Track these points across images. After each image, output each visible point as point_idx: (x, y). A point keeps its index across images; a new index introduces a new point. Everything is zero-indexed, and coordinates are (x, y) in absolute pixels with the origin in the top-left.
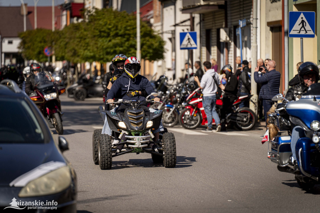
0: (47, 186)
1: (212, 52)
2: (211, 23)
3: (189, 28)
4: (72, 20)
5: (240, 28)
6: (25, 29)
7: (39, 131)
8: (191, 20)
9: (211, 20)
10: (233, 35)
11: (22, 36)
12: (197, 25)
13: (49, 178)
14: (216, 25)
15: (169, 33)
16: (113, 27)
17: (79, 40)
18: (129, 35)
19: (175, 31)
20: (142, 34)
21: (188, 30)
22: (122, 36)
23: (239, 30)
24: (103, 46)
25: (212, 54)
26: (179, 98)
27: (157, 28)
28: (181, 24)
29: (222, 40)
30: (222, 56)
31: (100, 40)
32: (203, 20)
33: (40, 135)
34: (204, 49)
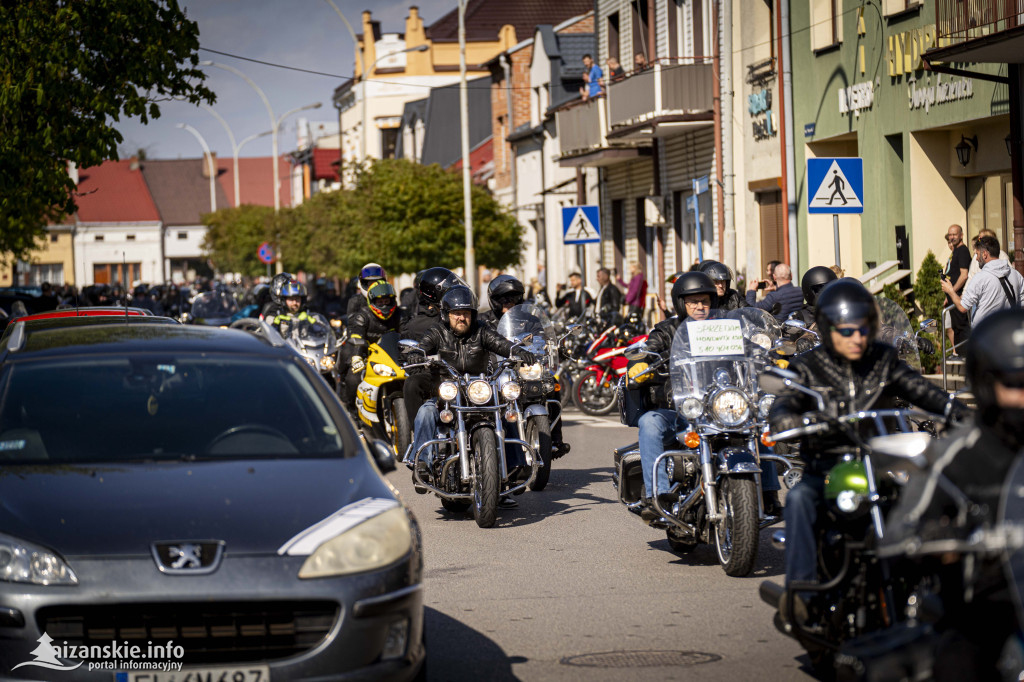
0: (359, 552)
1: (628, 248)
2: (623, 186)
3: (575, 197)
4: (315, 184)
5: (694, 197)
6: (214, 208)
7: (330, 429)
8: (580, 179)
9: (624, 180)
10: (672, 211)
11: (209, 221)
12: (592, 189)
13: (364, 535)
14: (635, 189)
15: (530, 209)
16: (413, 198)
17: (337, 228)
18: (448, 212)
19: (543, 204)
20: (476, 210)
21: (571, 201)
22: (434, 216)
23: (692, 200)
24: (391, 240)
25: (628, 254)
26: (571, 348)
27: (504, 199)
28: (557, 191)
29: (650, 222)
30: (649, 259)
31: (384, 225)
32: (606, 180)
33: (332, 438)
34: (610, 245)
